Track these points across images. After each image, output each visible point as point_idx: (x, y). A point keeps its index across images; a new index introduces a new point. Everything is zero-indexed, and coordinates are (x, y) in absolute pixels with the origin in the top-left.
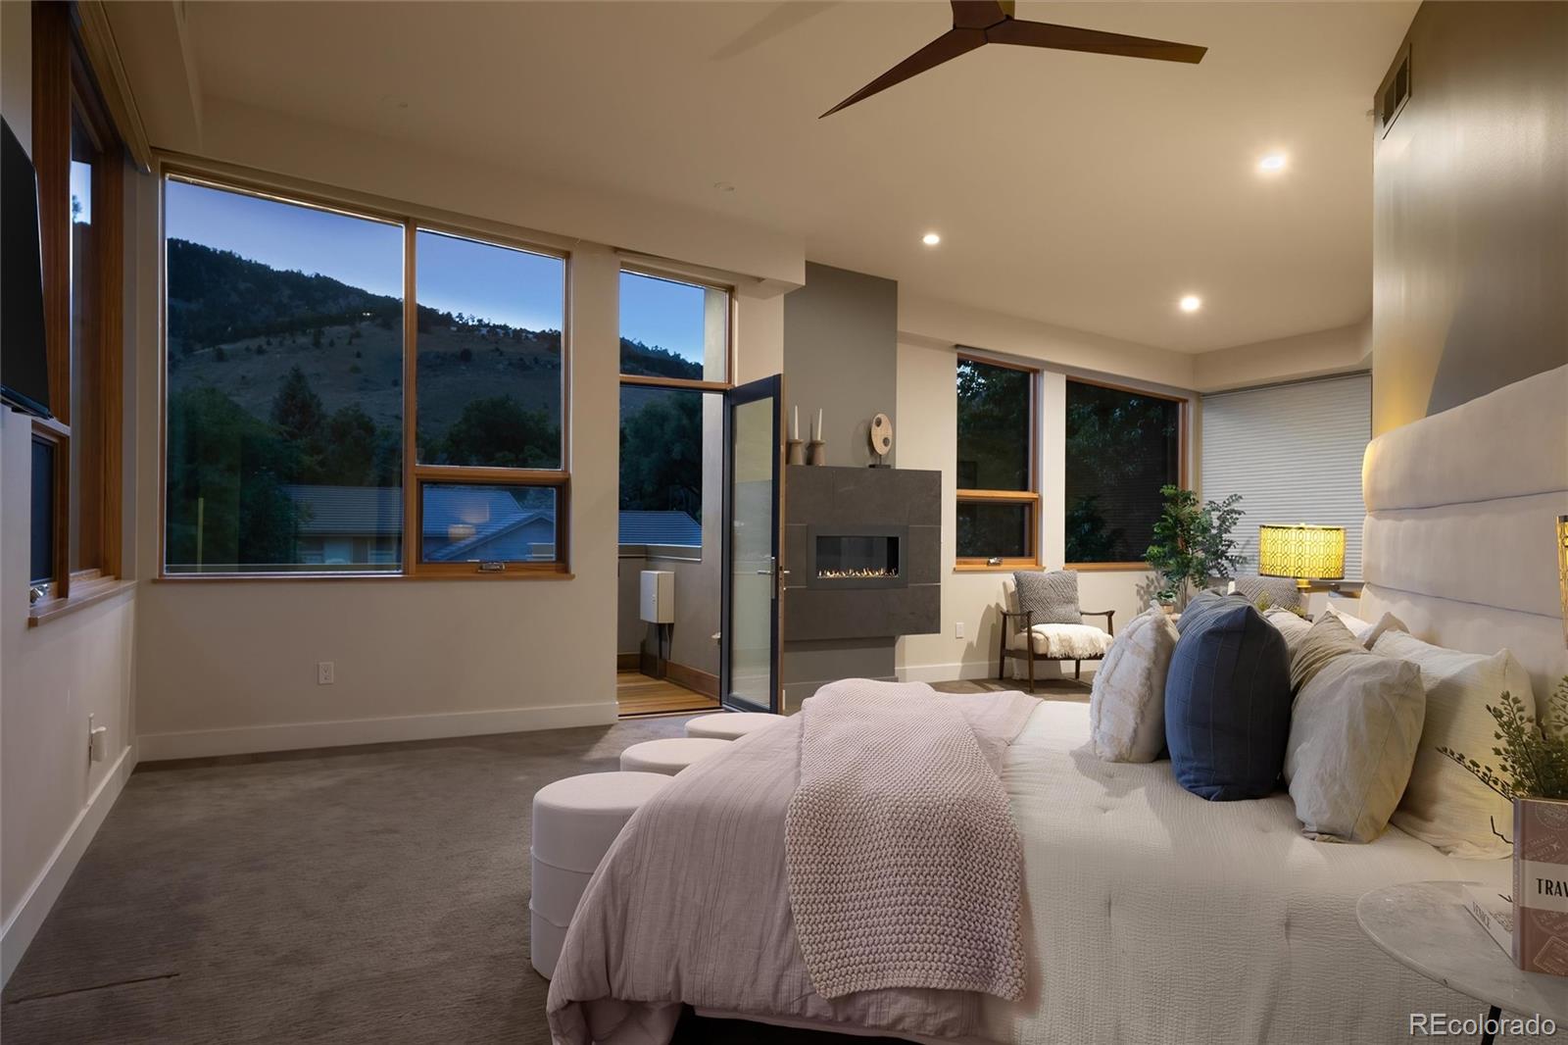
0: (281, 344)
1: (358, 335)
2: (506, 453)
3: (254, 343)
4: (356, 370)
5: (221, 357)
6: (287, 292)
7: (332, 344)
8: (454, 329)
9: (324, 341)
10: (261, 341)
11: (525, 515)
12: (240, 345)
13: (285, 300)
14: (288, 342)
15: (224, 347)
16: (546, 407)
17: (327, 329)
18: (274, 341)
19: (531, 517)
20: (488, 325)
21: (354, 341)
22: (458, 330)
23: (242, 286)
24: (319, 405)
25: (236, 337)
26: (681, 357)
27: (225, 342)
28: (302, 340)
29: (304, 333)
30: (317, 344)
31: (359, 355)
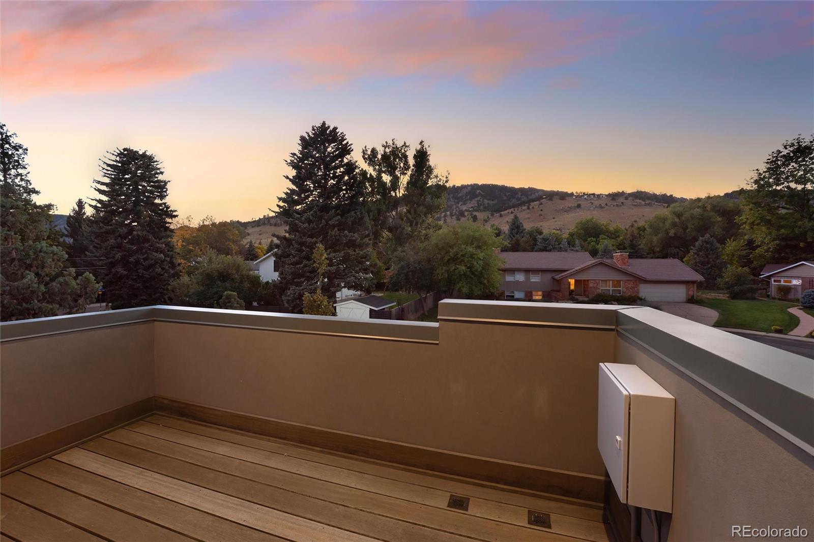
0: (518, 210)
1: (541, 204)
2: (592, 238)
3: (510, 211)
4: (541, 215)
5: (501, 216)
6: (520, 194)
7: (533, 208)
8: (574, 197)
9: (531, 207)
10: (512, 209)
11: (594, 261)
12: (506, 212)
13: (519, 196)
14: (520, 209)
15: (502, 213)
16: (611, 221)
17: (532, 204)
18: (516, 209)
19: (597, 262)
20: (587, 194)
21: (540, 206)
22: (576, 198)
23: (507, 194)
24: (522, 226)
25: (505, 210)
26: (673, 196)
27: (502, 211)
28: (524, 208)
29: (525, 206)
30: (528, 208)
31: (542, 210)
